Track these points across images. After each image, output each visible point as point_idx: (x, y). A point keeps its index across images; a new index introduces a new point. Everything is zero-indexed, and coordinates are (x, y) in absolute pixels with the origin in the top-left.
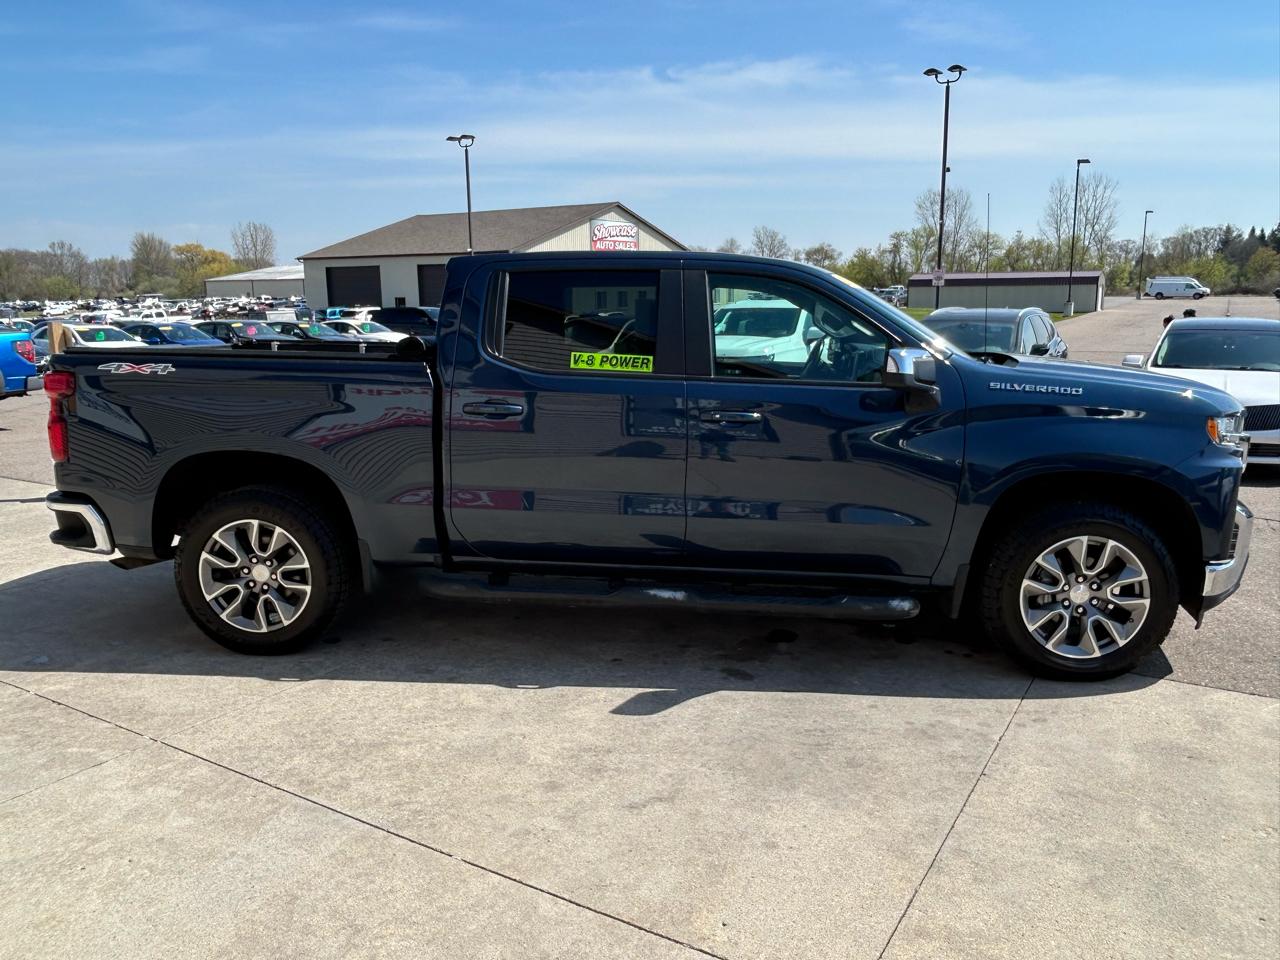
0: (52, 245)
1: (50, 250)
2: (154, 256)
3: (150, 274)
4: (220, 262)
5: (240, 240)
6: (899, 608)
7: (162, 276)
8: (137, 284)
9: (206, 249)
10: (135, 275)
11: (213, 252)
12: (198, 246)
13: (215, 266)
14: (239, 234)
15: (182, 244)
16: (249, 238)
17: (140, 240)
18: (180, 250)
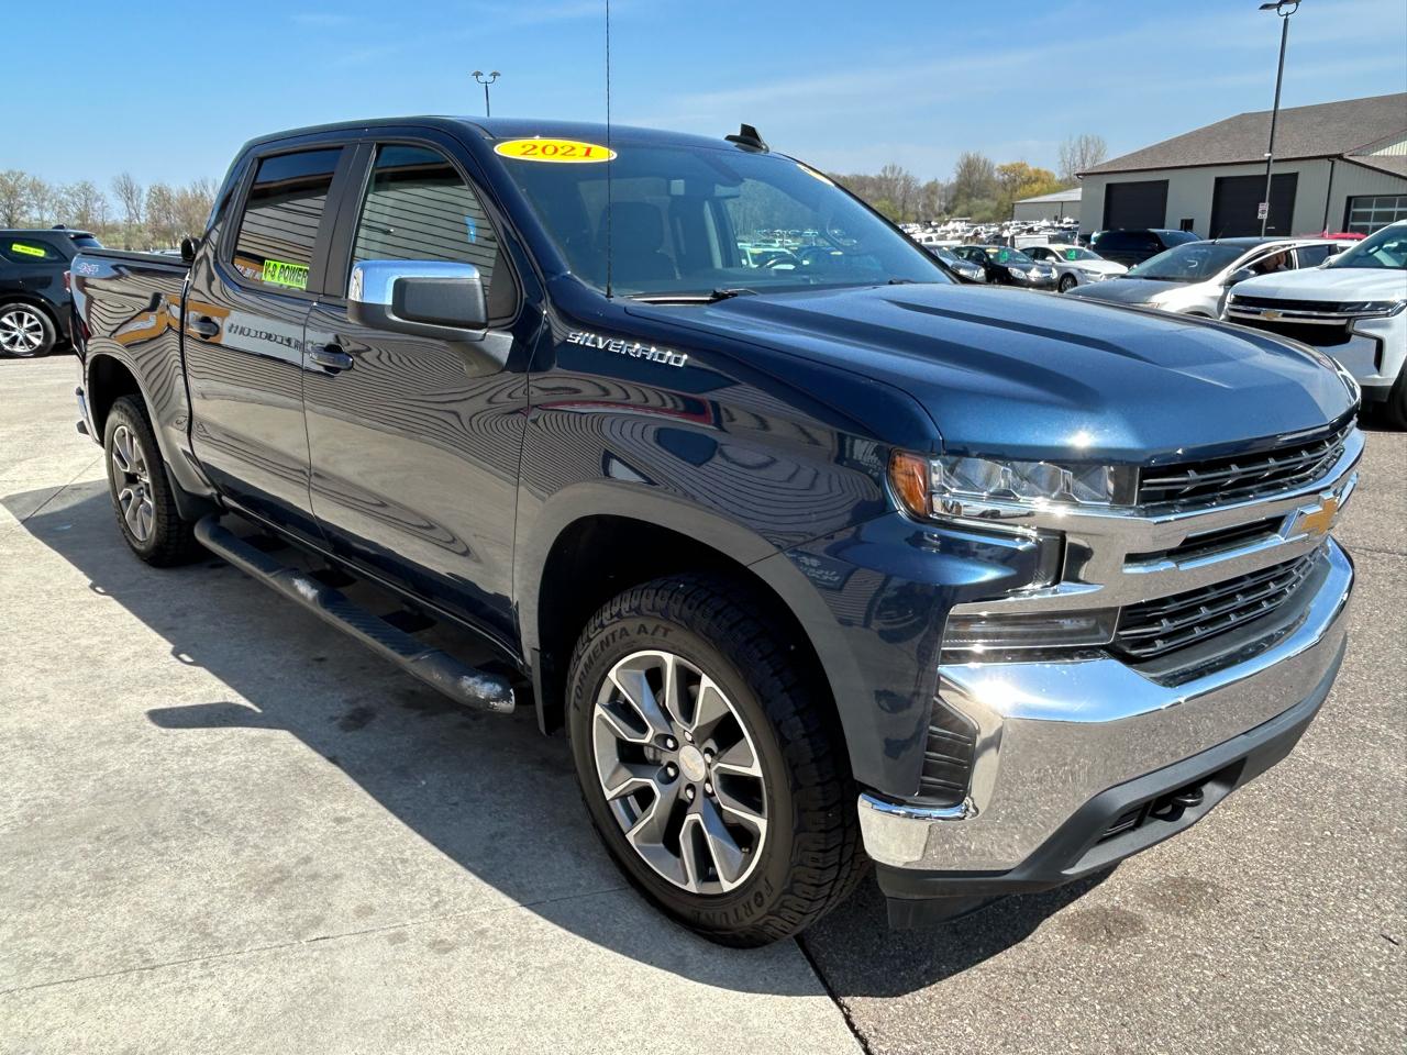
0: (884, 170)
1: (882, 175)
2: (977, 176)
3: (969, 196)
4: (1043, 182)
5: (1069, 156)
6: (470, 692)
7: (981, 199)
8: (955, 207)
9: (1030, 168)
10: (955, 199)
11: (1038, 172)
12: (1022, 166)
13: (1037, 187)
14: (1068, 149)
15: (1006, 163)
16: (1079, 154)
17: (965, 161)
18: (1004, 170)
